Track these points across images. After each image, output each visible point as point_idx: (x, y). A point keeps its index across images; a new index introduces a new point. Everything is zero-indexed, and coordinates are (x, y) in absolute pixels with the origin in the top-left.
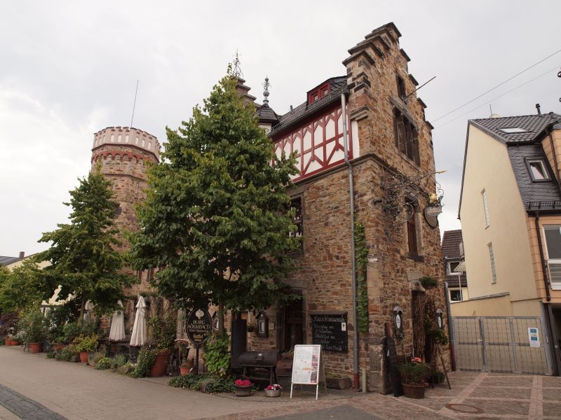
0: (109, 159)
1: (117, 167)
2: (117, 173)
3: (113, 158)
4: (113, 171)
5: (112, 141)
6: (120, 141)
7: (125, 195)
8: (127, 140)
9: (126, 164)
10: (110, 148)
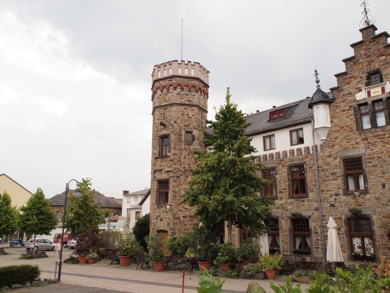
0: (178, 90)
1: (187, 98)
2: (187, 103)
3: (182, 90)
4: (183, 101)
5: (180, 73)
6: (186, 73)
7: (196, 124)
8: (193, 74)
9: (194, 95)
10: (179, 79)
